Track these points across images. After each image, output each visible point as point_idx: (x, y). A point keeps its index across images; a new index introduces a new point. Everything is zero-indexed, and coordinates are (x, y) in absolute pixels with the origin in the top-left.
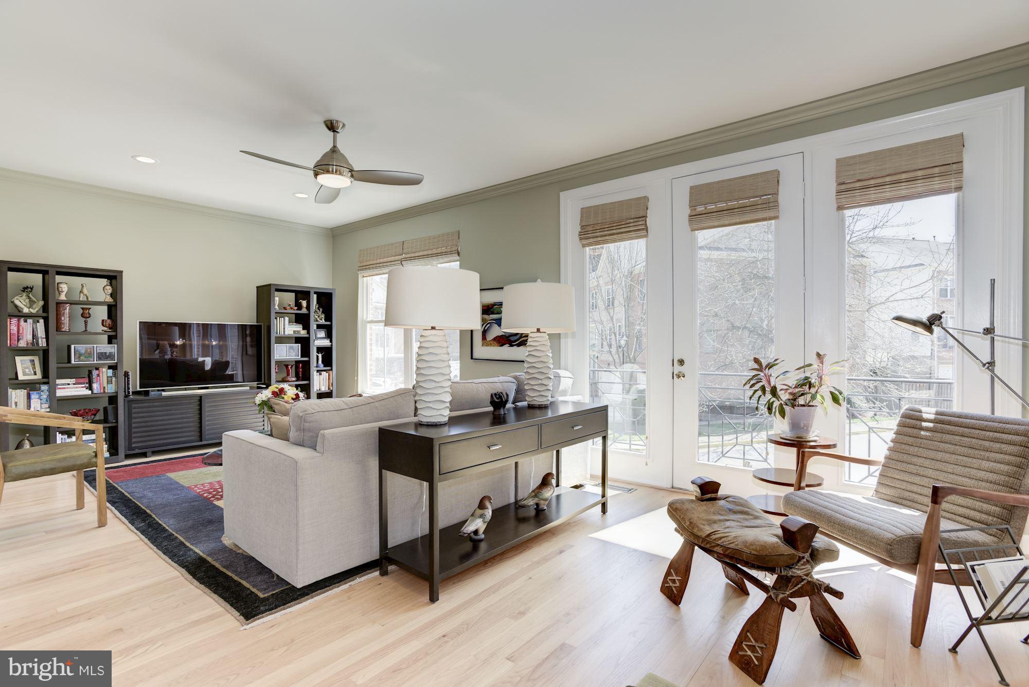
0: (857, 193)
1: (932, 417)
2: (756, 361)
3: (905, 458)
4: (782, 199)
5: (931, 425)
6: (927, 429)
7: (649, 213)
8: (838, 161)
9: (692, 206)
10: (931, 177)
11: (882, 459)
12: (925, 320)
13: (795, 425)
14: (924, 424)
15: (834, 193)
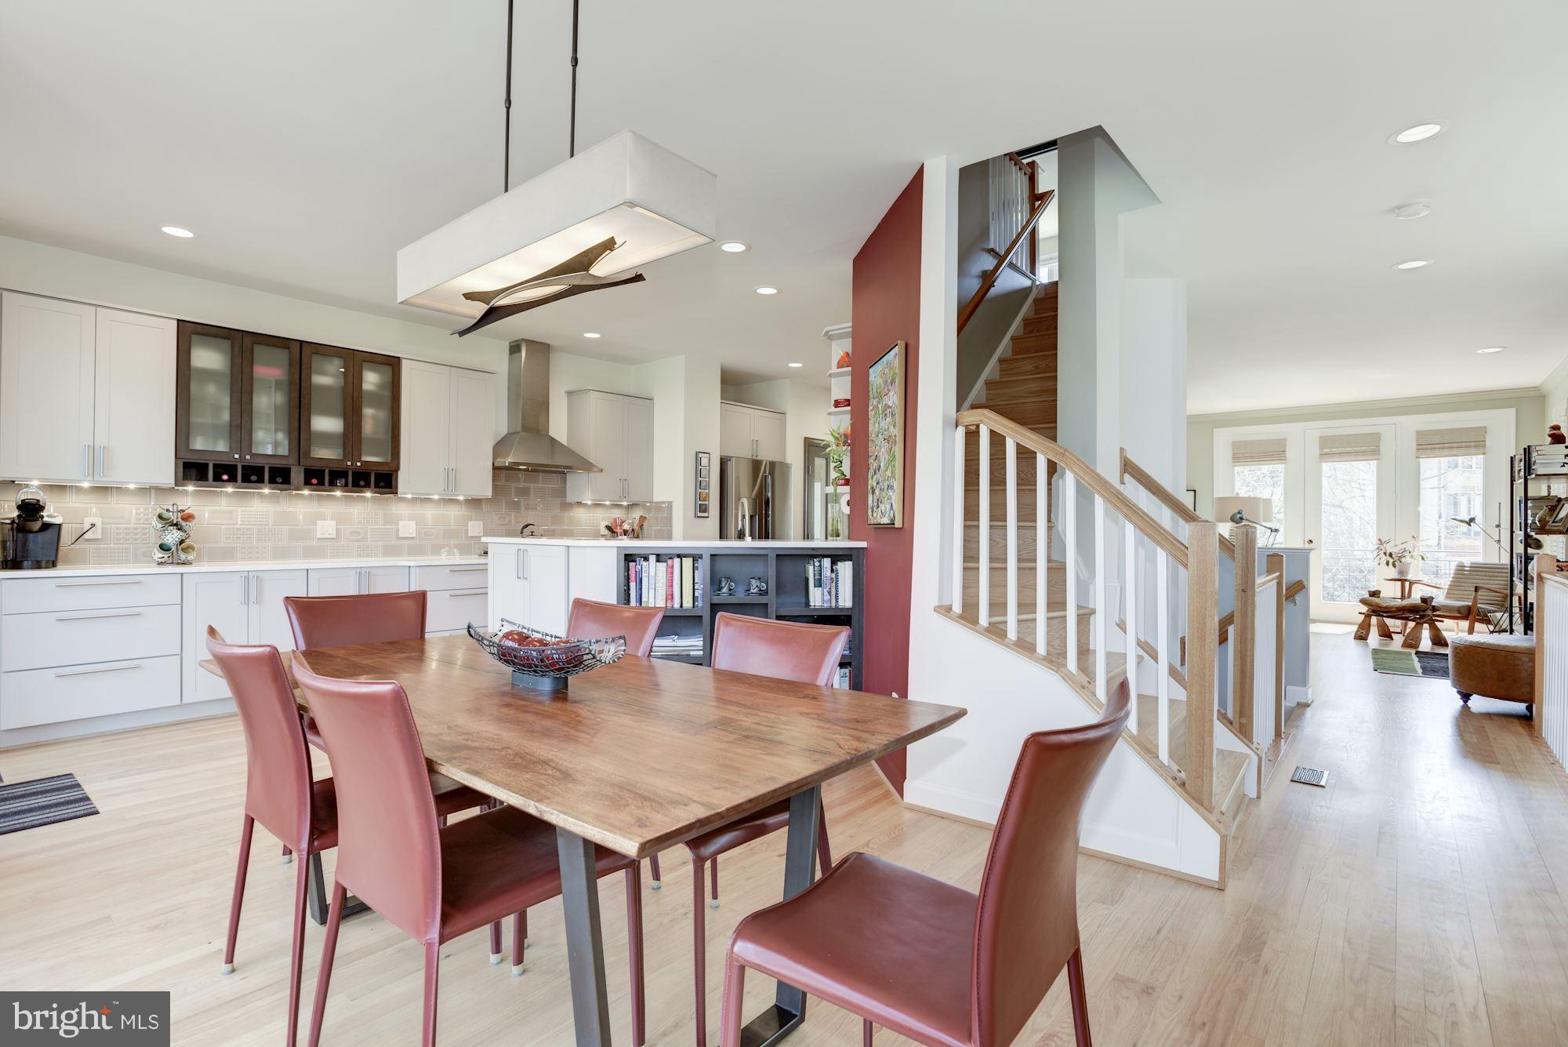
0: (1429, 451)
1: (1469, 565)
2: (1380, 540)
3: (1459, 584)
4: (1382, 448)
5: (1468, 569)
6: (1466, 571)
7: (1287, 449)
8: (1418, 432)
9: (1321, 448)
10: (1470, 447)
11: (1447, 587)
12: (1467, 520)
13: (1401, 573)
14: (1466, 569)
15: (1415, 450)
